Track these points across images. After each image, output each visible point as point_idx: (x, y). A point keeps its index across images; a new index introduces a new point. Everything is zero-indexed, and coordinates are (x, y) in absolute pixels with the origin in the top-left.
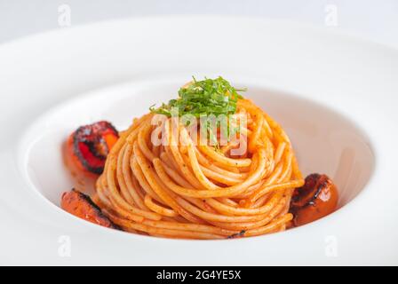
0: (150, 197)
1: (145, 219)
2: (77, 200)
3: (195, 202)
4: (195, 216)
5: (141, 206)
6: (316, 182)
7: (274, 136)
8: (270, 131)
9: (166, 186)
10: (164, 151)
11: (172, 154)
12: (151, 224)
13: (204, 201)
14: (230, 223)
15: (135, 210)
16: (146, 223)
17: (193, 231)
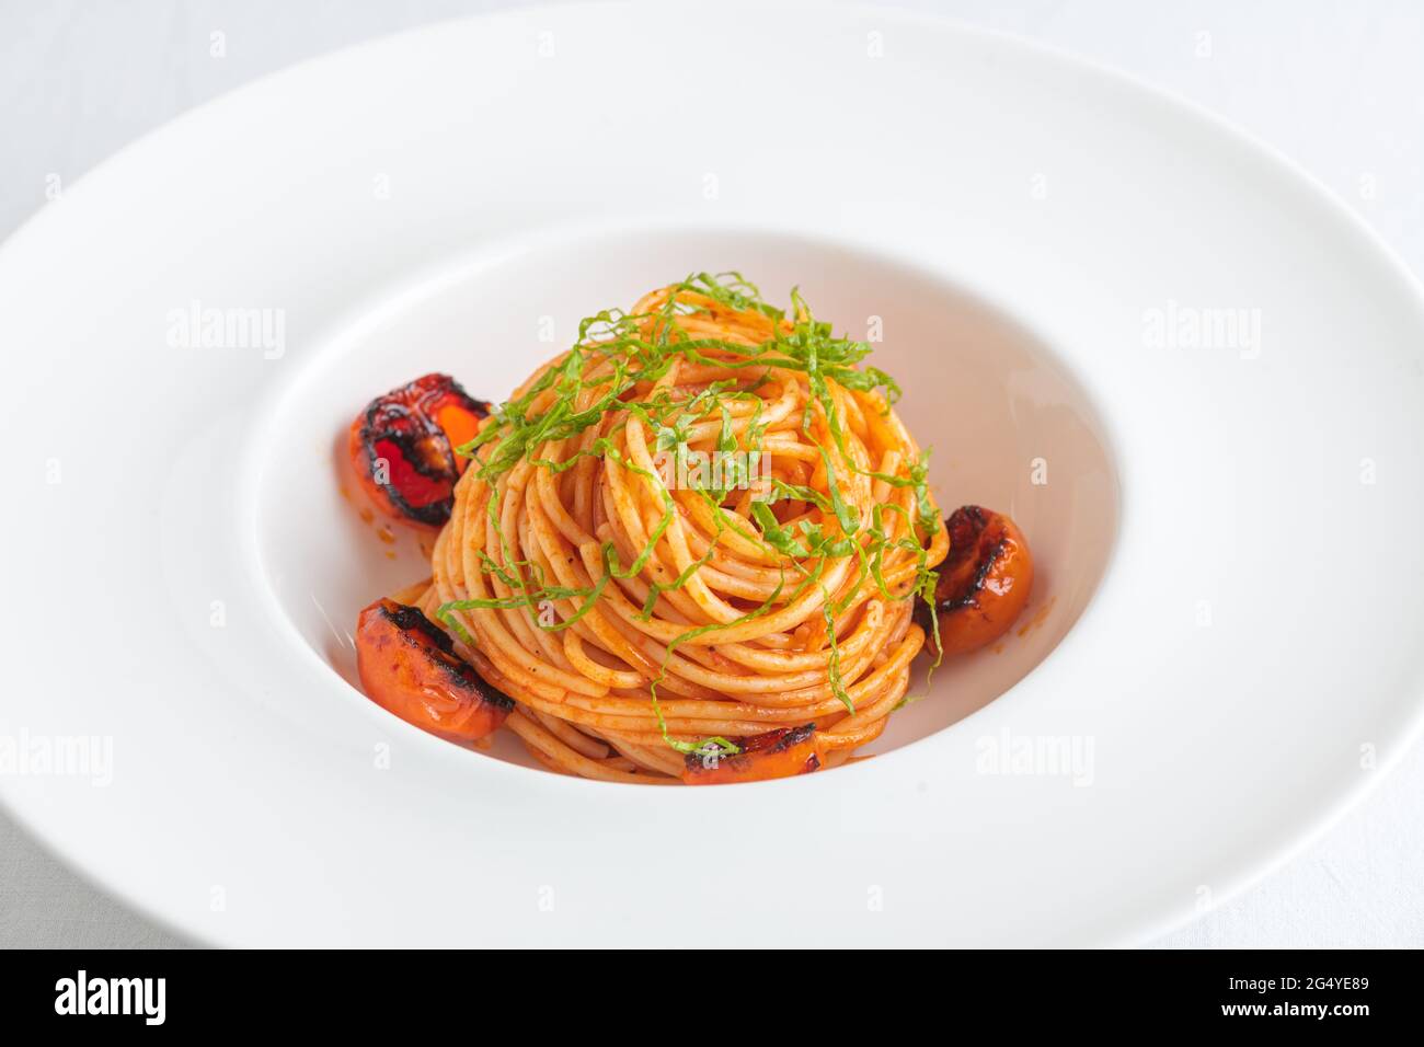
0: (578, 636)
1: (568, 693)
2: (398, 644)
3: (690, 652)
4: (689, 683)
5: (556, 657)
6: (977, 533)
7: (869, 427)
8: (859, 416)
9: (615, 614)
10: (606, 520)
11: (624, 530)
12: (585, 705)
13: (711, 649)
14: (777, 693)
15: (544, 671)
16: (571, 701)
17: (687, 719)
